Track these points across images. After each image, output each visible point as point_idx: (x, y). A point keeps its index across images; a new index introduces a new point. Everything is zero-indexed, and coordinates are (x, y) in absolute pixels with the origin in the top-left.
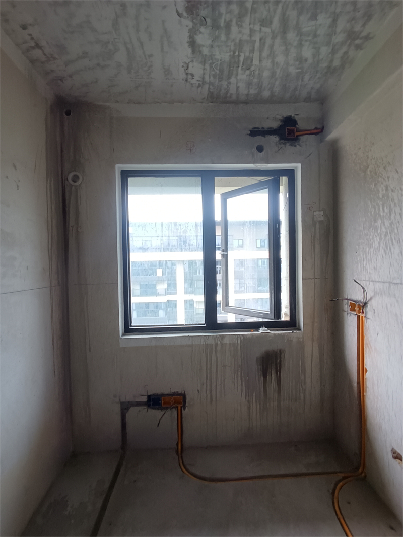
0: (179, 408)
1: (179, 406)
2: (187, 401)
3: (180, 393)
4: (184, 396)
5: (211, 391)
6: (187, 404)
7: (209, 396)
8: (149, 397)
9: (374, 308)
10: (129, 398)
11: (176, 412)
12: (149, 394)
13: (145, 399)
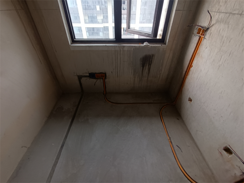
0: (104, 79)
1: (104, 78)
2: (107, 76)
3: (103, 72)
4: (105, 74)
5: (117, 72)
6: (107, 77)
7: (116, 74)
8: (90, 74)
9: (211, 32)
10: (81, 74)
11: (102, 80)
12: (89, 72)
13: (88, 75)
